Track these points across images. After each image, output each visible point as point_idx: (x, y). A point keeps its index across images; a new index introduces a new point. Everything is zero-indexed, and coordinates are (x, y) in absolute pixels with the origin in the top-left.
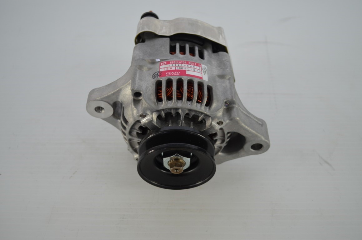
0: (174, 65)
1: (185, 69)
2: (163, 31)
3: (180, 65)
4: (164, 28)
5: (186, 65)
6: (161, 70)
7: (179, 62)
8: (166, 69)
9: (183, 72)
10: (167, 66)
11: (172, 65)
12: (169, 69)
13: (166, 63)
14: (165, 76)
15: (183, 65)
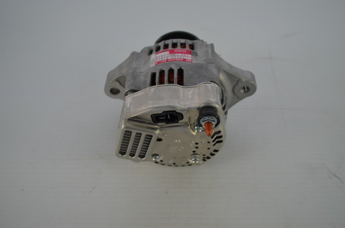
0: (179, 57)
1: (170, 55)
2: (191, 92)
3: (174, 57)
4: (190, 97)
5: (168, 58)
6: (190, 56)
7: (175, 60)
8: (186, 55)
9: (171, 52)
10: (185, 58)
11: (181, 57)
12: (183, 55)
13: (187, 61)
14: (187, 50)
15: (171, 58)
